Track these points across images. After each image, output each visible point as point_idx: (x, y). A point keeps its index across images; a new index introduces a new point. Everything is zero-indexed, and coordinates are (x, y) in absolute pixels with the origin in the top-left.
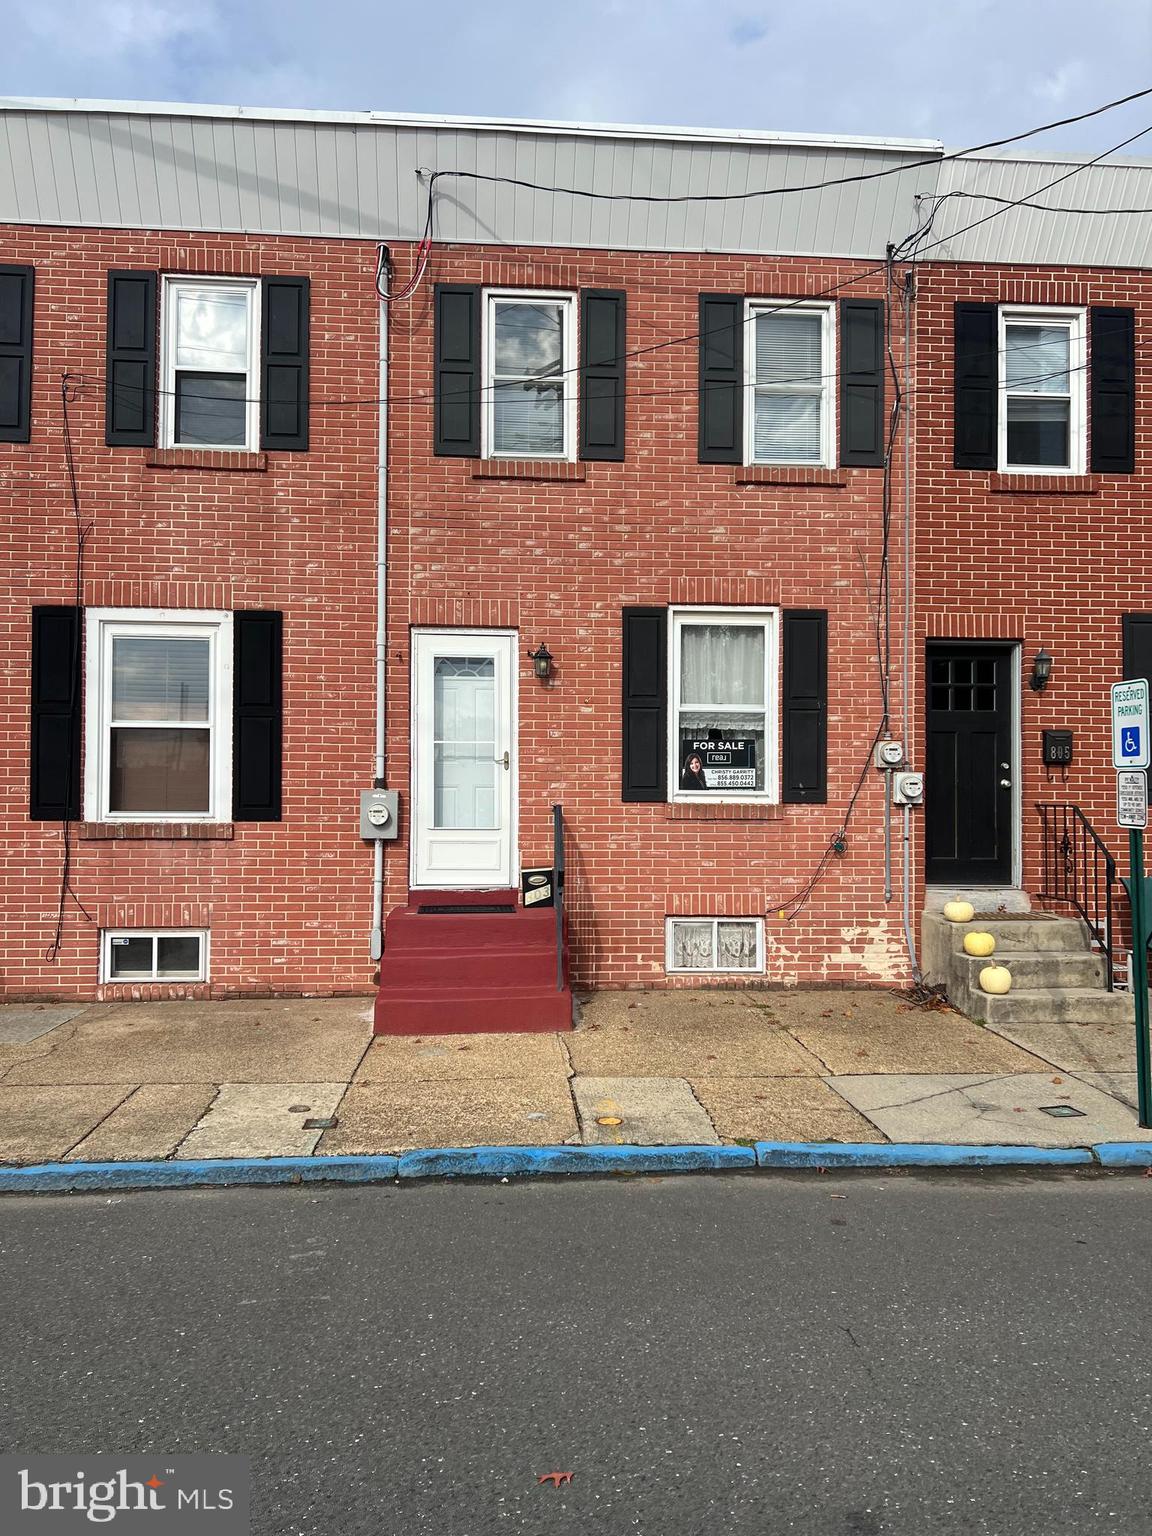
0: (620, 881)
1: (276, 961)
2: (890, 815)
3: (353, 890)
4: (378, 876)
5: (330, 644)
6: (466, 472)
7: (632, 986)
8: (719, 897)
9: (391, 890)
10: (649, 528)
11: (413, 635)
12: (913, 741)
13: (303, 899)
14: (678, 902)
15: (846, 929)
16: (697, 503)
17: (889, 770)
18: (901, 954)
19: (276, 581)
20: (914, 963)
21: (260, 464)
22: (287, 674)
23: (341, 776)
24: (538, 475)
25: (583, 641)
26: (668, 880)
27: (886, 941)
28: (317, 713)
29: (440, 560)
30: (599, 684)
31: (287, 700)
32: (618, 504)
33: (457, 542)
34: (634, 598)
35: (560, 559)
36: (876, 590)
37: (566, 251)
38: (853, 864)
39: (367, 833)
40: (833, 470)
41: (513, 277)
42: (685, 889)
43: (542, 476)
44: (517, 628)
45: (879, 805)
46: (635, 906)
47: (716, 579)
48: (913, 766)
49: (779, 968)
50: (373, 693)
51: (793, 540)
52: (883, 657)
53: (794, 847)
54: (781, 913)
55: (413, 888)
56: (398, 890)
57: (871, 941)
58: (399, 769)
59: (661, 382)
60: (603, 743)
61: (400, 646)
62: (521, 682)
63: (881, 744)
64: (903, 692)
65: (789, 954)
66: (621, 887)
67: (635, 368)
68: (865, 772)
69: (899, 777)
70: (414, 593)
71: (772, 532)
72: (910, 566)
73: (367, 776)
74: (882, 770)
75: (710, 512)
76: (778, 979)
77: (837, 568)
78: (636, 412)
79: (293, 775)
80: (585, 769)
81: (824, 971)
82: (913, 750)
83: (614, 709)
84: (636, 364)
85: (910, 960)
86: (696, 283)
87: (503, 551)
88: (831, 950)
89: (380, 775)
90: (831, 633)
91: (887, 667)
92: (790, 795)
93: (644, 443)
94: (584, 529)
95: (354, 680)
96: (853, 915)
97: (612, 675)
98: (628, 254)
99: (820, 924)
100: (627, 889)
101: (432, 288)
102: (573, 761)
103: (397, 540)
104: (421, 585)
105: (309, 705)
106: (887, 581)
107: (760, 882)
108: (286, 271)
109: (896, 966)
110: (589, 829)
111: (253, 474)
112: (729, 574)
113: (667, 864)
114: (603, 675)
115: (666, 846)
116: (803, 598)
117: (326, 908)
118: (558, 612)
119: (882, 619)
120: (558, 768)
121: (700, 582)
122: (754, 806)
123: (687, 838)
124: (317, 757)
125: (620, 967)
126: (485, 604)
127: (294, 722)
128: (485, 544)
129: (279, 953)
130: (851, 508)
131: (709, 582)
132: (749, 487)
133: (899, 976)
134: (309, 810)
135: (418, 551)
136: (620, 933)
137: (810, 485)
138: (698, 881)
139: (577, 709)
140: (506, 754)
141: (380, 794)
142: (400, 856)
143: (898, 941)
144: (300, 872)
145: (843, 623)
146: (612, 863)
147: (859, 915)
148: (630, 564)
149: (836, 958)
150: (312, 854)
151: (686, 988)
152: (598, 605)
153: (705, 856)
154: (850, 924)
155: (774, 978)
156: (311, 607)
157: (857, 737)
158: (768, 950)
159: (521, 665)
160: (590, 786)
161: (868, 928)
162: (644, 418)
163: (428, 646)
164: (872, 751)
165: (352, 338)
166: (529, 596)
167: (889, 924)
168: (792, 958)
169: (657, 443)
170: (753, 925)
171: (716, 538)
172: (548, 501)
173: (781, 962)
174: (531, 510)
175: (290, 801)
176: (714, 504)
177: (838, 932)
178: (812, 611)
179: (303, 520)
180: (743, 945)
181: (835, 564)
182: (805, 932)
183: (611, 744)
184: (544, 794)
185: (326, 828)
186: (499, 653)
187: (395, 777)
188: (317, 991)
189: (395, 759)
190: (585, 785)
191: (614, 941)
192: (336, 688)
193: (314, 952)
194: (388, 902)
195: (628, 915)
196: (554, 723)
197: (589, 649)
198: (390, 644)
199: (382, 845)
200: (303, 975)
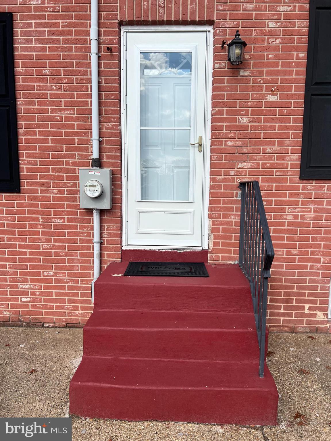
0: (294, 246)
1: (24, 300)
3: (78, 248)
4: (96, 238)
5: (52, 41)
7: (300, 330)
9: (108, 249)
11: (122, 32)
13: (40, 254)
23: (65, 156)
25: (272, 34)
28: (44, 104)
30: (285, 73)
39: (85, 204)
44: (212, 23)
46: (305, 267)
50: (89, 85)
55: (125, 248)
56: (113, 249)
58: (111, 151)
60: (286, 128)
61: (111, 42)
62: (215, 74)
66: (294, 251)
73: (86, 157)
79: (28, 156)
80: (268, 150)
83: (297, 97)
89: (95, 155)
95: (73, 73)
97: (297, 65)
100: (300, 254)
102: (258, 144)
114: (289, 65)
117: (57, 261)
118: (250, 7)
120: (245, 150)
124: (45, 141)
125: (290, 315)
127: (27, 111)
129: (25, 294)
134: (42, 184)
136: (292, 288)
139: (263, 97)
140: (201, 138)
141: (95, 172)
142: (114, 222)
144: (37, 233)
146: (287, 231)
150: (46, 220)
156: (37, 9)
159: (215, 58)
160: (272, 166)
163: (135, 43)
175: (27, 177)
183: (292, 128)
184: (232, 173)
185: (55, 199)
186: (197, 48)
187: (108, 157)
188: (54, 323)
189: (109, 143)
190: (268, 165)
191: (286, 294)
192: (59, 81)
193: (51, 294)
194: (106, 258)
195: (299, 274)
196: (243, 110)
197: (278, 41)
198: (102, 40)
199: (98, 214)
200: (43, 310)
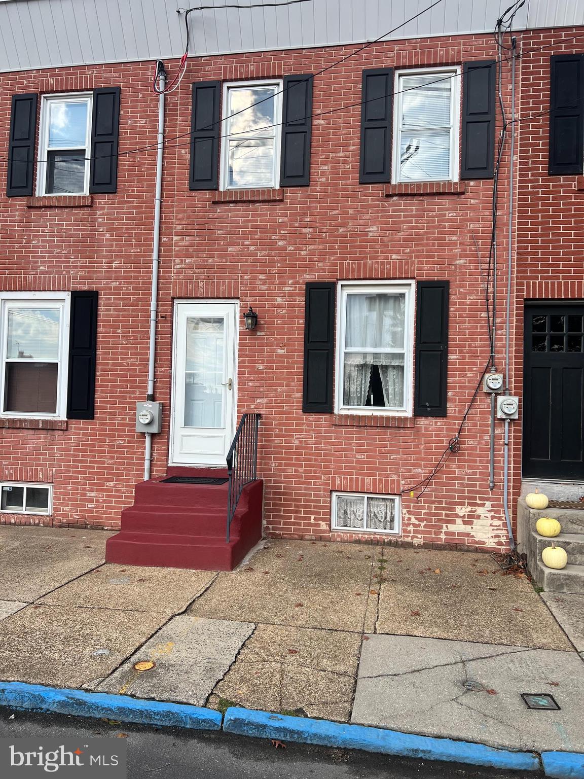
0: (301, 466)
1: (89, 506)
2: (494, 426)
3: (134, 464)
4: (147, 456)
5: (125, 310)
6: (208, 200)
7: (307, 537)
8: (367, 480)
9: (156, 465)
10: (325, 230)
11: (175, 304)
12: (513, 373)
13: (105, 468)
14: (339, 482)
15: (460, 507)
16: (358, 211)
17: (493, 395)
18: (502, 528)
19: (96, 273)
20: (510, 535)
21: (88, 202)
22: (100, 329)
23: (129, 392)
24: (253, 199)
25: (280, 306)
26: (333, 467)
27: (490, 518)
28: (116, 354)
29: (192, 256)
30: (290, 334)
31: (100, 345)
32: (305, 215)
33: (201, 245)
34: (314, 277)
35: (266, 252)
36: (486, 266)
37: (275, 53)
38: (465, 461)
39: (139, 429)
40: (454, 183)
41: (241, 74)
42: (344, 473)
43: (255, 198)
44: (238, 298)
45: (487, 419)
46: (310, 483)
47: (370, 262)
48: (513, 392)
49: (410, 532)
50: (148, 341)
51: (426, 233)
52: (491, 314)
53: (422, 447)
54: (412, 493)
55: (170, 465)
56: (160, 466)
57: (479, 517)
58: (163, 389)
59: (335, 132)
60: (291, 373)
61: (166, 311)
62: (241, 333)
63: (487, 376)
64: (506, 338)
65: (417, 522)
66: (301, 470)
67: (319, 124)
68: (475, 395)
69: (500, 399)
70: (175, 277)
71: (412, 228)
72: (512, 249)
73: (144, 393)
74: (490, 394)
75: (367, 217)
76: (409, 540)
77: (457, 251)
78: (318, 155)
79: (102, 392)
80: (279, 390)
81: (443, 536)
82: (513, 380)
83: (299, 351)
84: (319, 122)
85: (508, 533)
86: (361, 64)
87: (230, 249)
88: (448, 522)
89: (150, 392)
90: (452, 297)
91: (493, 320)
92: (420, 410)
93: (323, 173)
94: (282, 232)
95: (139, 332)
96: (465, 498)
97: (298, 328)
98: (316, 50)
99: (441, 502)
100: (305, 471)
101: (191, 86)
102: (271, 385)
103: (166, 245)
104: (179, 272)
105: (113, 348)
106: (494, 259)
107: (397, 470)
108: (107, 85)
109: (497, 536)
110: (281, 430)
111: (85, 209)
112: (379, 258)
113: (333, 455)
114: (292, 328)
115: (332, 444)
116: (432, 273)
117: (117, 474)
118: (264, 287)
119: (491, 286)
120: (261, 389)
121: (359, 264)
122: (394, 418)
123: (346, 438)
124: (115, 381)
125: (299, 524)
126: (218, 283)
127: (103, 359)
128: (219, 245)
129: (91, 501)
130: (469, 208)
131: (365, 264)
132: (395, 198)
133: (500, 543)
134: (110, 413)
135: (178, 251)
136: (300, 500)
137: (439, 194)
138: (354, 468)
139: (274, 351)
140: (230, 380)
141: (149, 405)
142: (163, 444)
143: (500, 519)
144: (104, 452)
145: (462, 290)
146: (295, 453)
147: (470, 498)
148: (312, 254)
149: (452, 528)
150: (111, 441)
151: (343, 541)
152: (290, 282)
153: (358, 451)
154: (463, 504)
155: (406, 539)
156: (115, 288)
157: (471, 371)
158: (403, 519)
159: (241, 322)
160: (282, 402)
161: (477, 508)
162: (324, 157)
163: (184, 311)
164: (481, 380)
165: (144, 122)
166: (246, 277)
167: (493, 506)
168: (419, 525)
169: (332, 173)
170: (393, 500)
171: (370, 234)
172: (260, 215)
173: (411, 528)
174: (249, 221)
175: (100, 408)
176: (370, 211)
177: (454, 509)
178: (438, 281)
179: (112, 235)
180: (386, 514)
181: (457, 249)
182: (429, 508)
183: (297, 374)
184: (253, 406)
185: (119, 425)
186: (228, 315)
187: (160, 393)
188: (112, 526)
189: (161, 382)
190: (279, 401)
191: (296, 506)
192: (127, 338)
193: (111, 502)
194: (155, 473)
195: (306, 489)
196: (260, 360)
197: (284, 312)
198: (159, 310)
199: (149, 437)
200: (104, 515)
